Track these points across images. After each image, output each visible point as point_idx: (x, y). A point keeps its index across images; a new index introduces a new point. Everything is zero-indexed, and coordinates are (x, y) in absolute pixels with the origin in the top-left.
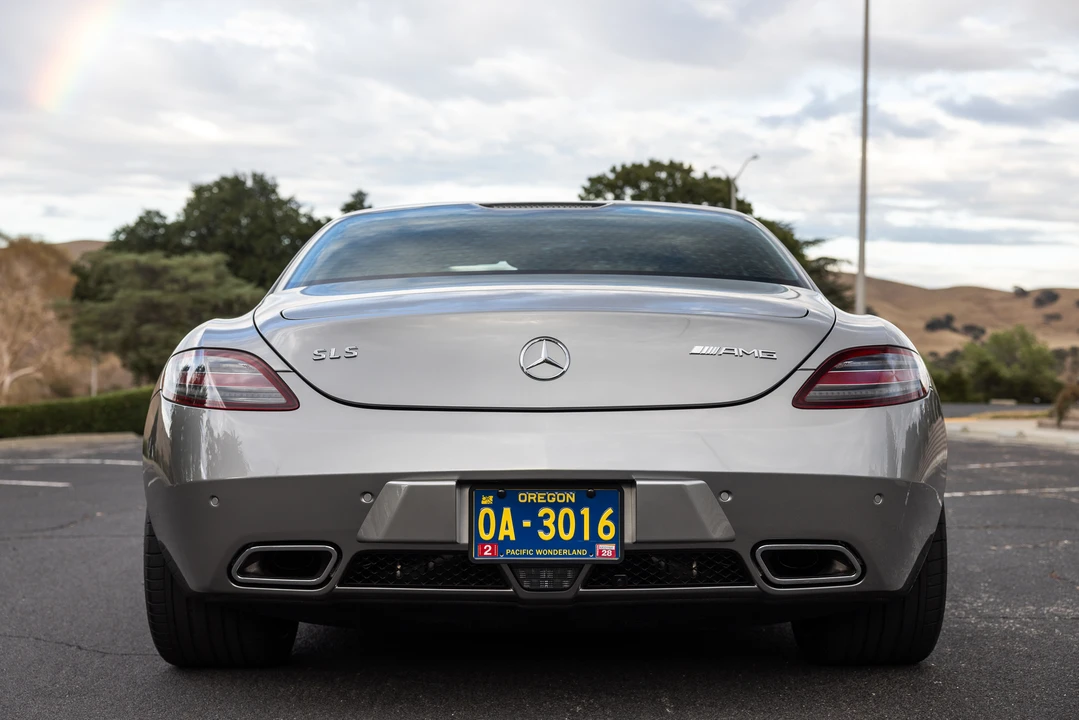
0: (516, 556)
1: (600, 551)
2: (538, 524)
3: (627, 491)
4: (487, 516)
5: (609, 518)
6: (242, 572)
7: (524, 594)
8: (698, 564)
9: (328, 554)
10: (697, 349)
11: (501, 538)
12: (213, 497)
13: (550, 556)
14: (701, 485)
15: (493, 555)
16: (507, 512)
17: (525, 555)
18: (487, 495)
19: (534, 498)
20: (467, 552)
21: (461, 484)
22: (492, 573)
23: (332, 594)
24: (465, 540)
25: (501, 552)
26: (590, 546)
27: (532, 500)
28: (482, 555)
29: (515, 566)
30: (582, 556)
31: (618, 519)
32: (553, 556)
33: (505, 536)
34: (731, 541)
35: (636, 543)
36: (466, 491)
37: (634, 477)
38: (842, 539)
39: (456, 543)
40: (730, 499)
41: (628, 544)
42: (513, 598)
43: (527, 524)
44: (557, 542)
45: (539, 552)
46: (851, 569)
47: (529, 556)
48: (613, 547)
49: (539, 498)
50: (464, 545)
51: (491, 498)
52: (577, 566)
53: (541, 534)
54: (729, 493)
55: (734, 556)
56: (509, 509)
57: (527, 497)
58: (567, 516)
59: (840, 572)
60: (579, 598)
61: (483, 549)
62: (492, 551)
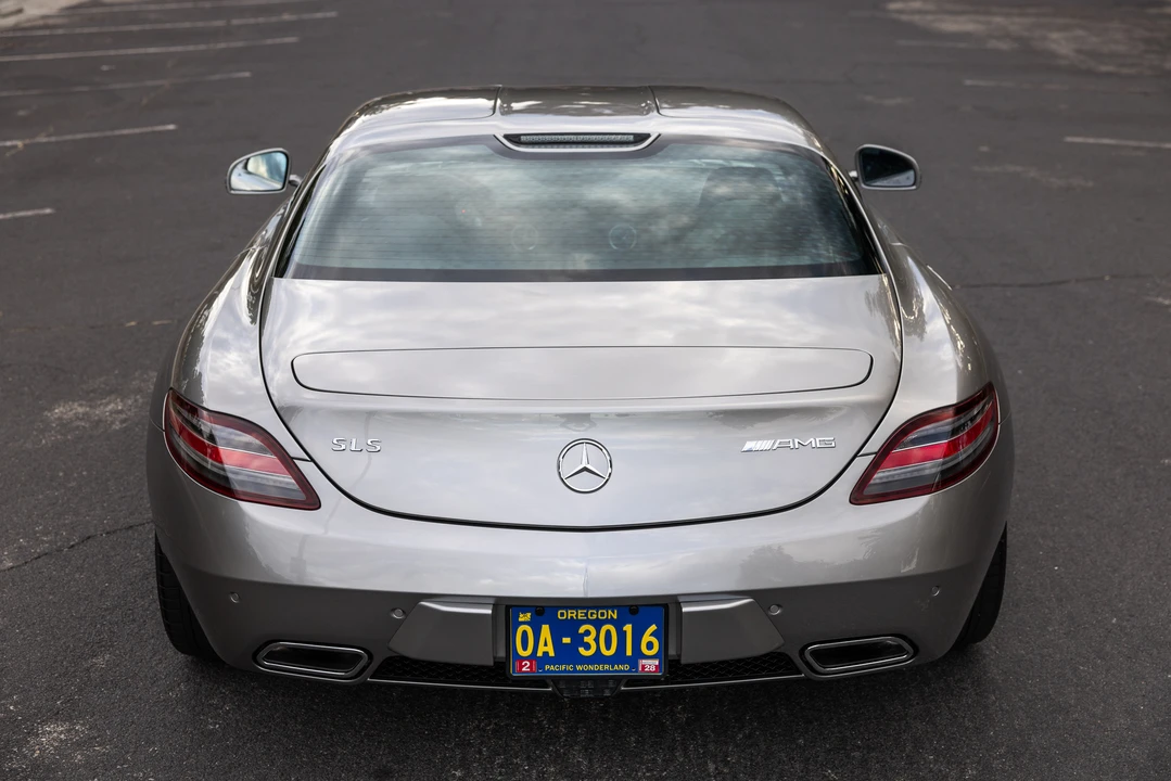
0: (555, 672)
1: (643, 666)
2: (579, 640)
4: (525, 634)
5: (652, 634)
6: (271, 659)
9: (359, 655)
10: (749, 446)
11: (540, 654)
12: (234, 593)
13: (591, 671)
14: (749, 603)
15: (531, 671)
16: (546, 629)
17: (565, 671)
18: (524, 615)
19: (574, 615)
20: (504, 666)
24: (502, 654)
25: (540, 668)
26: (633, 662)
27: (572, 617)
28: (520, 671)
30: (624, 671)
31: (662, 634)
32: (594, 672)
33: (544, 653)
34: (782, 646)
37: (681, 602)
38: (895, 630)
40: (779, 612)
41: (673, 657)
43: (566, 640)
44: (598, 658)
45: (579, 668)
47: (569, 672)
48: (657, 663)
49: (579, 615)
50: (501, 658)
51: (529, 615)
53: (582, 650)
54: (779, 606)
55: (784, 657)
56: (548, 626)
57: (566, 614)
58: (608, 633)
61: (521, 664)
62: (531, 667)
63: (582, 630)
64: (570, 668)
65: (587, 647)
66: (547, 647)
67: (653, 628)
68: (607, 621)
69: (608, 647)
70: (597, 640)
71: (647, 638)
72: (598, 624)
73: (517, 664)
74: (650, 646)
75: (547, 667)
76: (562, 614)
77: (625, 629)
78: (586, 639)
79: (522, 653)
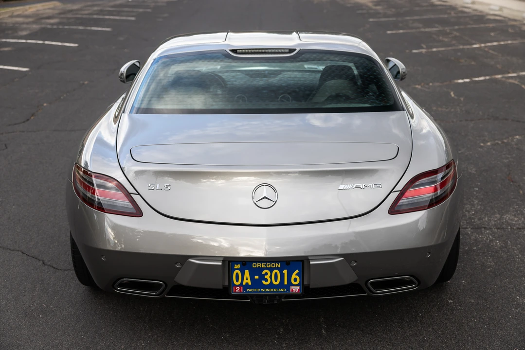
0: (251, 292)
1: (292, 289)
2: (262, 277)
4: (237, 274)
5: (296, 275)
6: (120, 287)
9: (161, 284)
10: (341, 187)
11: (244, 284)
12: (103, 256)
13: (268, 292)
14: (342, 260)
15: (240, 292)
16: (247, 273)
17: (256, 292)
18: (237, 264)
25: (244, 290)
26: (287, 287)
27: (259, 266)
28: (235, 292)
30: (283, 292)
31: (301, 274)
32: (270, 292)
33: (246, 283)
34: (356, 281)
37: (309, 259)
38: (410, 273)
39: (223, 285)
40: (355, 264)
41: (306, 285)
43: (257, 277)
44: (271, 285)
45: (262, 290)
47: (258, 292)
48: (299, 288)
49: (263, 265)
50: (226, 285)
51: (239, 265)
53: (264, 282)
54: (356, 261)
56: (248, 271)
57: (257, 265)
58: (276, 274)
61: (235, 289)
62: (240, 290)
63: (264, 273)
64: (258, 290)
65: (266, 280)
66: (247, 281)
67: (297, 271)
68: (275, 268)
69: (276, 280)
71: (294, 276)
72: (271, 270)
73: (234, 288)
74: (295, 280)
75: (248, 290)
76: (255, 265)
77: (284, 272)
78: (266, 277)
79: (236, 283)
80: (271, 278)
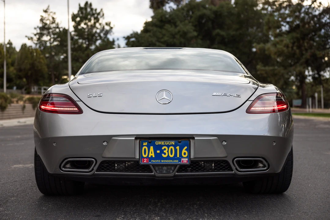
0: (155, 162)
1: (183, 161)
2: (162, 152)
3: (191, 141)
4: (145, 149)
5: (185, 150)
6: (64, 167)
7: (157, 175)
8: (214, 165)
9: (93, 161)
10: (214, 94)
11: (150, 156)
12: (55, 142)
13: (166, 162)
14: (216, 139)
15: (147, 162)
16: (152, 148)
17: (158, 162)
18: (145, 142)
19: (161, 143)
20: (138, 161)
21: (136, 138)
22: (147, 168)
23: (94, 174)
24: (138, 157)
25: (150, 161)
26: (179, 159)
27: (160, 144)
28: (143, 162)
29: (154, 166)
30: (177, 162)
31: (189, 150)
32: (167, 162)
33: (151, 156)
34: (226, 157)
35: (195, 158)
36: (138, 141)
37: (194, 136)
38: (262, 156)
39: (135, 158)
40: (226, 143)
41: (192, 158)
42: (154, 176)
43: (158, 152)
44: (168, 158)
45: (162, 161)
46: (264, 166)
47: (159, 162)
48: (187, 160)
49: (162, 143)
50: (137, 159)
51: (146, 143)
52: (175, 166)
53: (163, 155)
54: (225, 141)
55: (226, 162)
56: (152, 147)
57: (158, 143)
58: (172, 149)
59: (261, 167)
60: (175, 176)
62: (147, 161)
63: (163, 148)
64: (159, 161)
65: (165, 154)
66: (152, 154)
67: (186, 148)
68: (171, 145)
69: (172, 154)
70: (168, 151)
71: (184, 151)
72: (168, 146)
73: (143, 160)
74: (185, 154)
75: (152, 161)
77: (177, 148)
78: (165, 151)
79: (144, 156)
80: (168, 152)
